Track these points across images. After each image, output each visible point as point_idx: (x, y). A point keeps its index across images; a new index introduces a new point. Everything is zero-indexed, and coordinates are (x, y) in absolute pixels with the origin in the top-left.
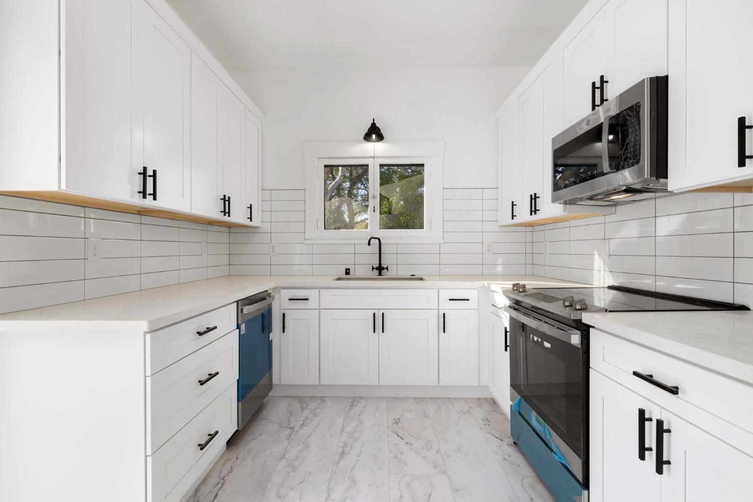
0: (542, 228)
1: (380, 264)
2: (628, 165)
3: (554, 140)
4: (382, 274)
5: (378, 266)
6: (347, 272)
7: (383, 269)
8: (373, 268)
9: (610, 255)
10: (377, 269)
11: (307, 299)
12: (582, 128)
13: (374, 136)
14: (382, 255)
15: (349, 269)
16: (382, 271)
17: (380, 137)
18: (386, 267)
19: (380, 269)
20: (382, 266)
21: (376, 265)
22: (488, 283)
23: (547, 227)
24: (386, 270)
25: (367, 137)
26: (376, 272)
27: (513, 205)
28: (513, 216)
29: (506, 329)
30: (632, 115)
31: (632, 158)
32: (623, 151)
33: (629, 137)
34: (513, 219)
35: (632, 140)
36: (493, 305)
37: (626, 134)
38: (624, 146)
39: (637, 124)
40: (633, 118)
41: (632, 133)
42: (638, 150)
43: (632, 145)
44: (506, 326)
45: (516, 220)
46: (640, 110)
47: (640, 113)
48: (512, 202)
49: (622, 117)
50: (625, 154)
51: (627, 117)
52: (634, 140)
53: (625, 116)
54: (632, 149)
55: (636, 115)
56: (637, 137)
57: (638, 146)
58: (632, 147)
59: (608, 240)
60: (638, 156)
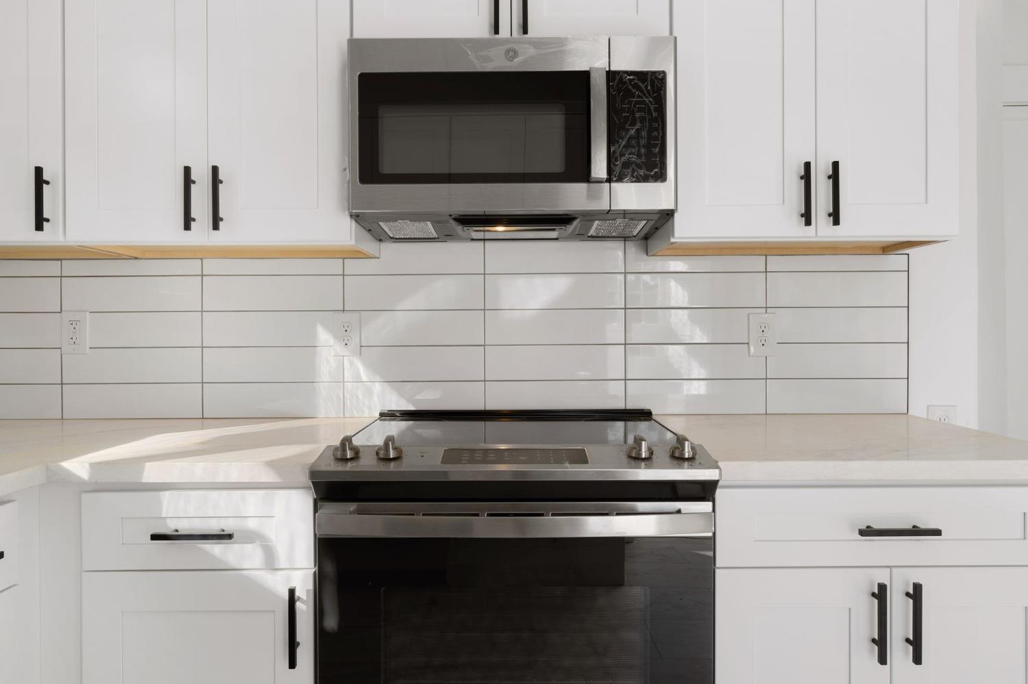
2: (632, 175)
9: (362, 347)
12: (487, 59)
27: (40, 180)
29: (292, 592)
30: (644, 89)
31: (643, 166)
32: (621, 148)
33: (637, 127)
34: (39, 227)
35: (643, 133)
36: (155, 537)
37: (626, 118)
38: (622, 139)
39: (655, 111)
40: (645, 95)
41: (642, 120)
42: (658, 156)
43: (643, 142)
44: (292, 585)
45: (50, 236)
46: (662, 86)
47: (662, 92)
48: (39, 171)
49: (616, 82)
50: (624, 155)
51: (630, 87)
52: (648, 134)
53: (625, 83)
54: (643, 150)
55: (654, 92)
56: (655, 133)
57: (657, 150)
58: (644, 146)
59: (356, 315)
60: (659, 166)
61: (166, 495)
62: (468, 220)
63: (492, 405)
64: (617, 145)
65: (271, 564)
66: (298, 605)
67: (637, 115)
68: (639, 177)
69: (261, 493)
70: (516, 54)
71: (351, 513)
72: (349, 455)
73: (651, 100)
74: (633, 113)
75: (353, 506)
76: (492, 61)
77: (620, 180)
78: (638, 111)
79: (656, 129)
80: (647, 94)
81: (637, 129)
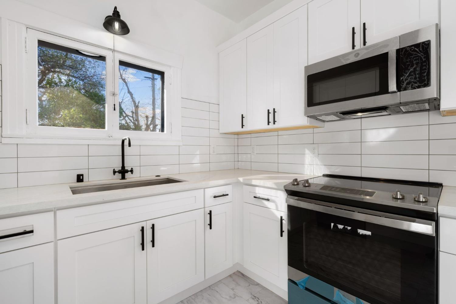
0: (249, 136)
1: (123, 167)
2: (412, 87)
3: (307, 68)
4: (126, 177)
5: (120, 169)
6: (80, 178)
7: (127, 171)
8: (115, 172)
9: (318, 154)
10: (119, 172)
11: (32, 232)
12: (348, 59)
13: (117, 25)
14: (125, 157)
15: (82, 175)
16: (126, 174)
17: (125, 29)
18: (130, 169)
19: (123, 172)
20: (126, 168)
21: (119, 167)
22: (243, 179)
23: (253, 135)
24: (130, 173)
25: (108, 24)
26: (119, 176)
27: (243, 117)
28: (243, 126)
29: (281, 217)
30: (418, 51)
31: (418, 82)
32: (406, 77)
33: (414, 67)
34: (242, 127)
35: (418, 69)
36: (255, 197)
37: (409, 65)
38: (407, 73)
39: (424, 58)
40: (418, 53)
41: (417, 64)
42: (426, 77)
43: (418, 72)
44: (282, 215)
45: (245, 129)
46: (428, 47)
47: (428, 49)
48: (242, 115)
49: (403, 52)
50: (407, 80)
51: (411, 52)
52: (420, 69)
53: (408, 51)
54: (418, 76)
55: (423, 50)
56: (425, 67)
57: (425, 74)
58: (418, 74)
59: (317, 145)
60: (426, 80)
61: (257, 188)
62: (345, 113)
63: (364, 175)
64: (404, 77)
65: (277, 209)
66: (283, 221)
67: (414, 62)
68: (415, 87)
69: (275, 190)
70: (358, 54)
71: (296, 200)
72: (295, 183)
73: (422, 54)
74: (413, 62)
75: (296, 198)
76: (349, 59)
77: (405, 89)
78: (415, 60)
79: (425, 66)
80: (420, 53)
81: (414, 68)
